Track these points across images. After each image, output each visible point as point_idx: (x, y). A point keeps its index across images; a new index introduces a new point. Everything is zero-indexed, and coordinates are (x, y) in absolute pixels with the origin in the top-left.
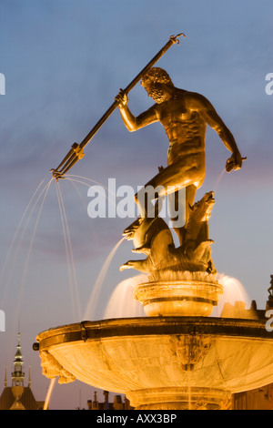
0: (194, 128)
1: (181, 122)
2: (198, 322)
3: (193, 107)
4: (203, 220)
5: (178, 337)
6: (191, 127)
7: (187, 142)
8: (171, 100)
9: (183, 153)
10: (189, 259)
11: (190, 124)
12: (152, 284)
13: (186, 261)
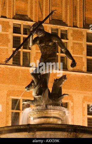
0: (54, 49)
1: (50, 46)
2: (78, 127)
3: (55, 40)
4: (61, 86)
5: (71, 133)
6: (53, 48)
7: (51, 54)
8: (45, 36)
9: (50, 58)
10: (56, 101)
11: (53, 47)
12: (42, 110)
13: (54, 102)
